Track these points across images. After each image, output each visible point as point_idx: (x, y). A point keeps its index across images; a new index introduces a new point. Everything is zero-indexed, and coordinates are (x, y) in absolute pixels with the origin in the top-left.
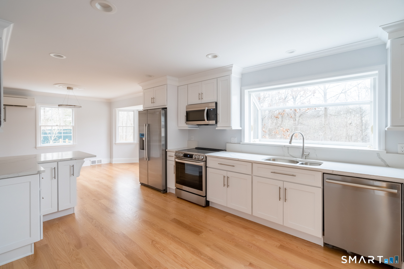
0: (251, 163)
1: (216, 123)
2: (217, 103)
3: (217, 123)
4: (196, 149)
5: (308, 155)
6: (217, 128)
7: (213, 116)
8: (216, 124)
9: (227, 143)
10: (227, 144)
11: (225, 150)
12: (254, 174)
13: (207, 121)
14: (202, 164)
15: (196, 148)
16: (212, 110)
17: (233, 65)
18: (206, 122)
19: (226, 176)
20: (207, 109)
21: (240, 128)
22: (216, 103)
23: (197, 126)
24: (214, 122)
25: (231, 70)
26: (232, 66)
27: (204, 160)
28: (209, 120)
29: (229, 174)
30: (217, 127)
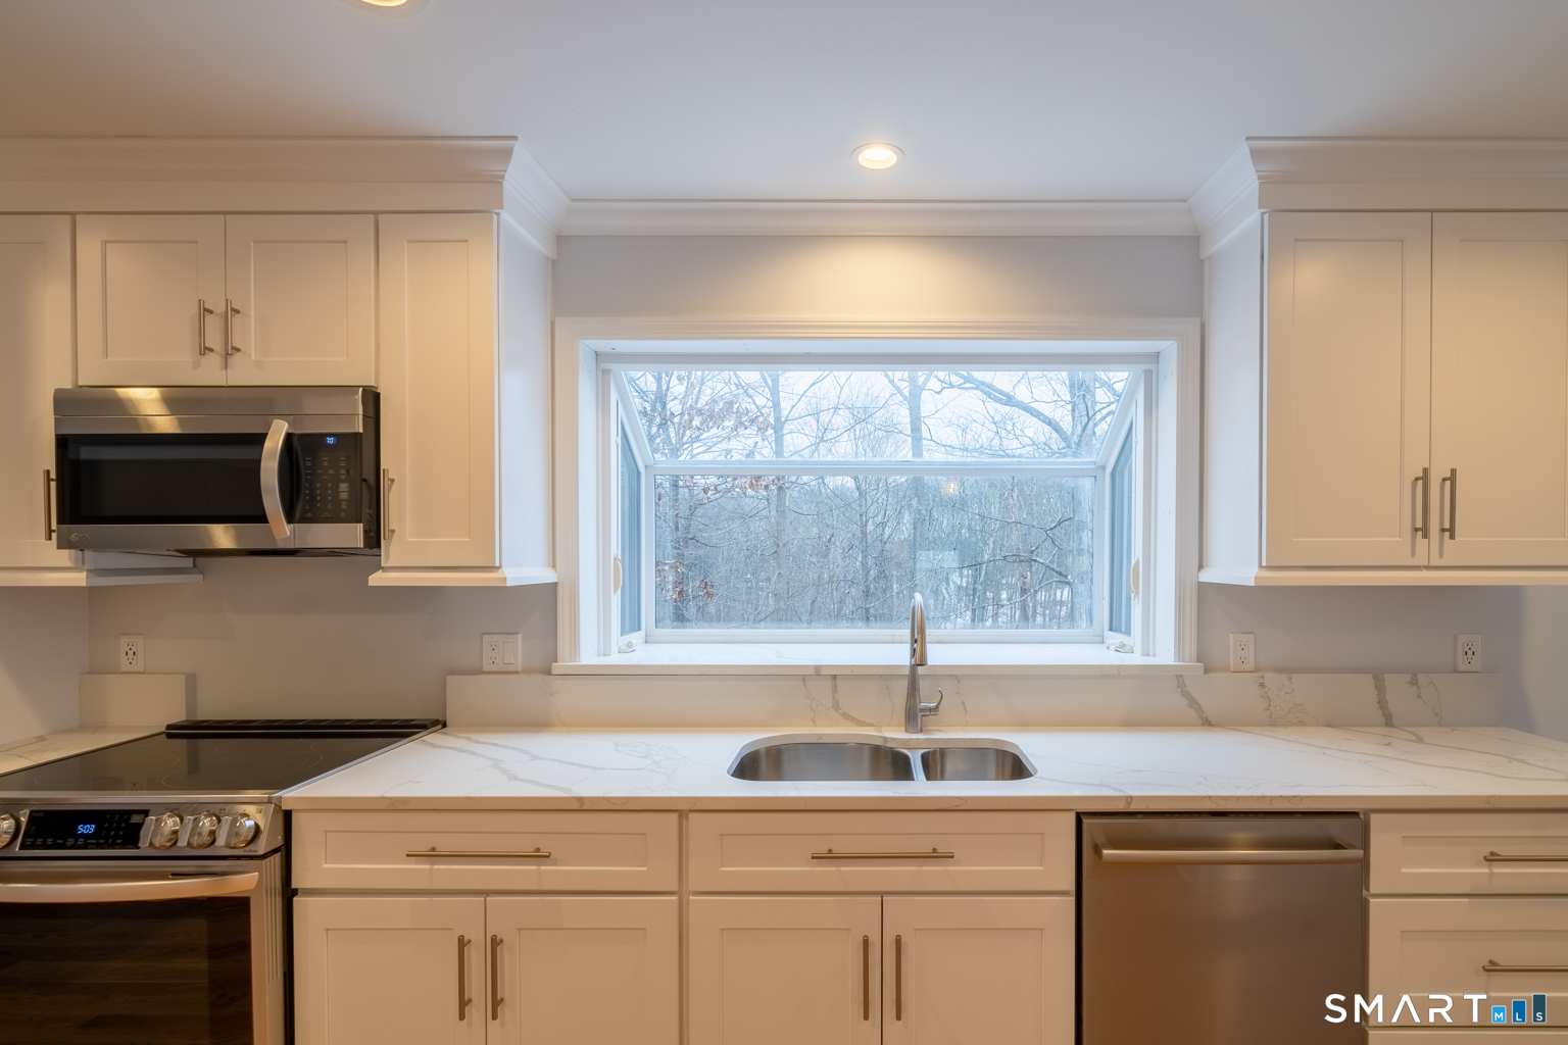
0: (675, 816)
1: (374, 539)
2: (377, 396)
3: (378, 545)
4: (170, 736)
5: (937, 707)
6: (377, 579)
7: (344, 487)
8: (368, 551)
9: (452, 672)
10: (452, 681)
11: (436, 723)
12: (695, 881)
13: (288, 529)
14: (243, 882)
15: (169, 727)
16: (330, 440)
17: (519, 148)
18: (282, 531)
19: (476, 936)
20: (289, 437)
21: (547, 576)
22: (372, 399)
23: (188, 562)
24: (352, 534)
25: (496, 181)
26: (507, 154)
27: (261, 847)
28: (304, 520)
29: (505, 916)
30: (378, 567)
